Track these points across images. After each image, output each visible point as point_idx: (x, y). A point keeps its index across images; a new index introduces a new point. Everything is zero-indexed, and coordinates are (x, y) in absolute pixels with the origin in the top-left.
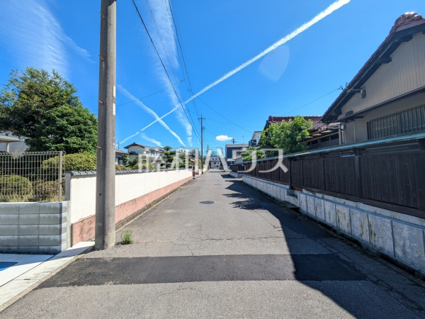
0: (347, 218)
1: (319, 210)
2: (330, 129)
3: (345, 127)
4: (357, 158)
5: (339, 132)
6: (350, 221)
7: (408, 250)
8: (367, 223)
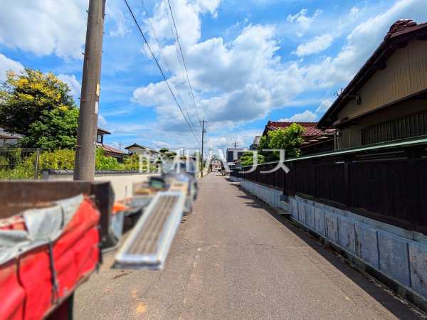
0: (336, 227)
1: (309, 218)
2: (326, 136)
3: (340, 133)
4: (346, 165)
5: (335, 139)
6: (338, 230)
7: (393, 263)
8: (354, 234)
